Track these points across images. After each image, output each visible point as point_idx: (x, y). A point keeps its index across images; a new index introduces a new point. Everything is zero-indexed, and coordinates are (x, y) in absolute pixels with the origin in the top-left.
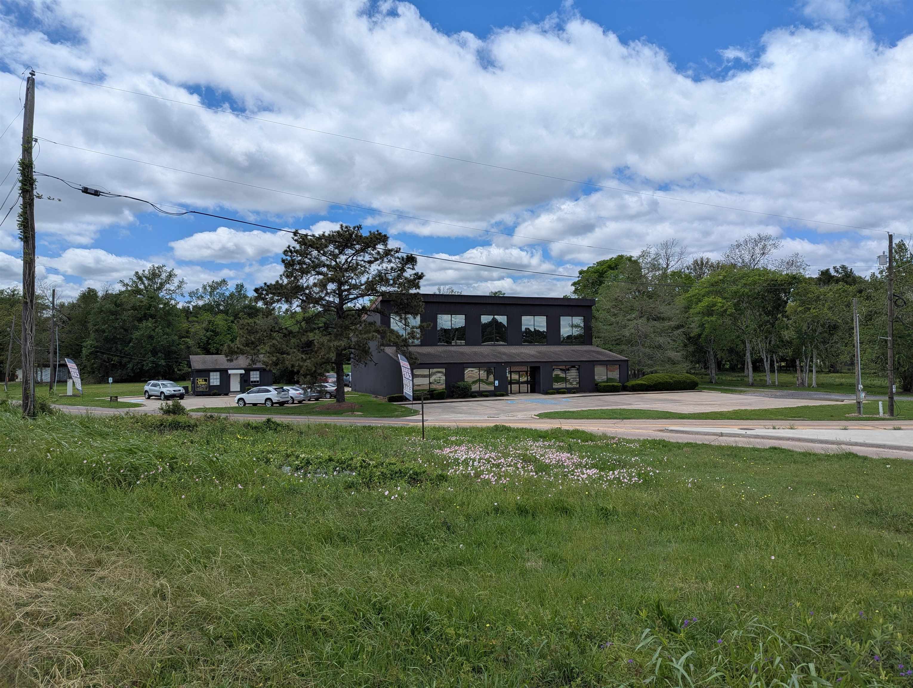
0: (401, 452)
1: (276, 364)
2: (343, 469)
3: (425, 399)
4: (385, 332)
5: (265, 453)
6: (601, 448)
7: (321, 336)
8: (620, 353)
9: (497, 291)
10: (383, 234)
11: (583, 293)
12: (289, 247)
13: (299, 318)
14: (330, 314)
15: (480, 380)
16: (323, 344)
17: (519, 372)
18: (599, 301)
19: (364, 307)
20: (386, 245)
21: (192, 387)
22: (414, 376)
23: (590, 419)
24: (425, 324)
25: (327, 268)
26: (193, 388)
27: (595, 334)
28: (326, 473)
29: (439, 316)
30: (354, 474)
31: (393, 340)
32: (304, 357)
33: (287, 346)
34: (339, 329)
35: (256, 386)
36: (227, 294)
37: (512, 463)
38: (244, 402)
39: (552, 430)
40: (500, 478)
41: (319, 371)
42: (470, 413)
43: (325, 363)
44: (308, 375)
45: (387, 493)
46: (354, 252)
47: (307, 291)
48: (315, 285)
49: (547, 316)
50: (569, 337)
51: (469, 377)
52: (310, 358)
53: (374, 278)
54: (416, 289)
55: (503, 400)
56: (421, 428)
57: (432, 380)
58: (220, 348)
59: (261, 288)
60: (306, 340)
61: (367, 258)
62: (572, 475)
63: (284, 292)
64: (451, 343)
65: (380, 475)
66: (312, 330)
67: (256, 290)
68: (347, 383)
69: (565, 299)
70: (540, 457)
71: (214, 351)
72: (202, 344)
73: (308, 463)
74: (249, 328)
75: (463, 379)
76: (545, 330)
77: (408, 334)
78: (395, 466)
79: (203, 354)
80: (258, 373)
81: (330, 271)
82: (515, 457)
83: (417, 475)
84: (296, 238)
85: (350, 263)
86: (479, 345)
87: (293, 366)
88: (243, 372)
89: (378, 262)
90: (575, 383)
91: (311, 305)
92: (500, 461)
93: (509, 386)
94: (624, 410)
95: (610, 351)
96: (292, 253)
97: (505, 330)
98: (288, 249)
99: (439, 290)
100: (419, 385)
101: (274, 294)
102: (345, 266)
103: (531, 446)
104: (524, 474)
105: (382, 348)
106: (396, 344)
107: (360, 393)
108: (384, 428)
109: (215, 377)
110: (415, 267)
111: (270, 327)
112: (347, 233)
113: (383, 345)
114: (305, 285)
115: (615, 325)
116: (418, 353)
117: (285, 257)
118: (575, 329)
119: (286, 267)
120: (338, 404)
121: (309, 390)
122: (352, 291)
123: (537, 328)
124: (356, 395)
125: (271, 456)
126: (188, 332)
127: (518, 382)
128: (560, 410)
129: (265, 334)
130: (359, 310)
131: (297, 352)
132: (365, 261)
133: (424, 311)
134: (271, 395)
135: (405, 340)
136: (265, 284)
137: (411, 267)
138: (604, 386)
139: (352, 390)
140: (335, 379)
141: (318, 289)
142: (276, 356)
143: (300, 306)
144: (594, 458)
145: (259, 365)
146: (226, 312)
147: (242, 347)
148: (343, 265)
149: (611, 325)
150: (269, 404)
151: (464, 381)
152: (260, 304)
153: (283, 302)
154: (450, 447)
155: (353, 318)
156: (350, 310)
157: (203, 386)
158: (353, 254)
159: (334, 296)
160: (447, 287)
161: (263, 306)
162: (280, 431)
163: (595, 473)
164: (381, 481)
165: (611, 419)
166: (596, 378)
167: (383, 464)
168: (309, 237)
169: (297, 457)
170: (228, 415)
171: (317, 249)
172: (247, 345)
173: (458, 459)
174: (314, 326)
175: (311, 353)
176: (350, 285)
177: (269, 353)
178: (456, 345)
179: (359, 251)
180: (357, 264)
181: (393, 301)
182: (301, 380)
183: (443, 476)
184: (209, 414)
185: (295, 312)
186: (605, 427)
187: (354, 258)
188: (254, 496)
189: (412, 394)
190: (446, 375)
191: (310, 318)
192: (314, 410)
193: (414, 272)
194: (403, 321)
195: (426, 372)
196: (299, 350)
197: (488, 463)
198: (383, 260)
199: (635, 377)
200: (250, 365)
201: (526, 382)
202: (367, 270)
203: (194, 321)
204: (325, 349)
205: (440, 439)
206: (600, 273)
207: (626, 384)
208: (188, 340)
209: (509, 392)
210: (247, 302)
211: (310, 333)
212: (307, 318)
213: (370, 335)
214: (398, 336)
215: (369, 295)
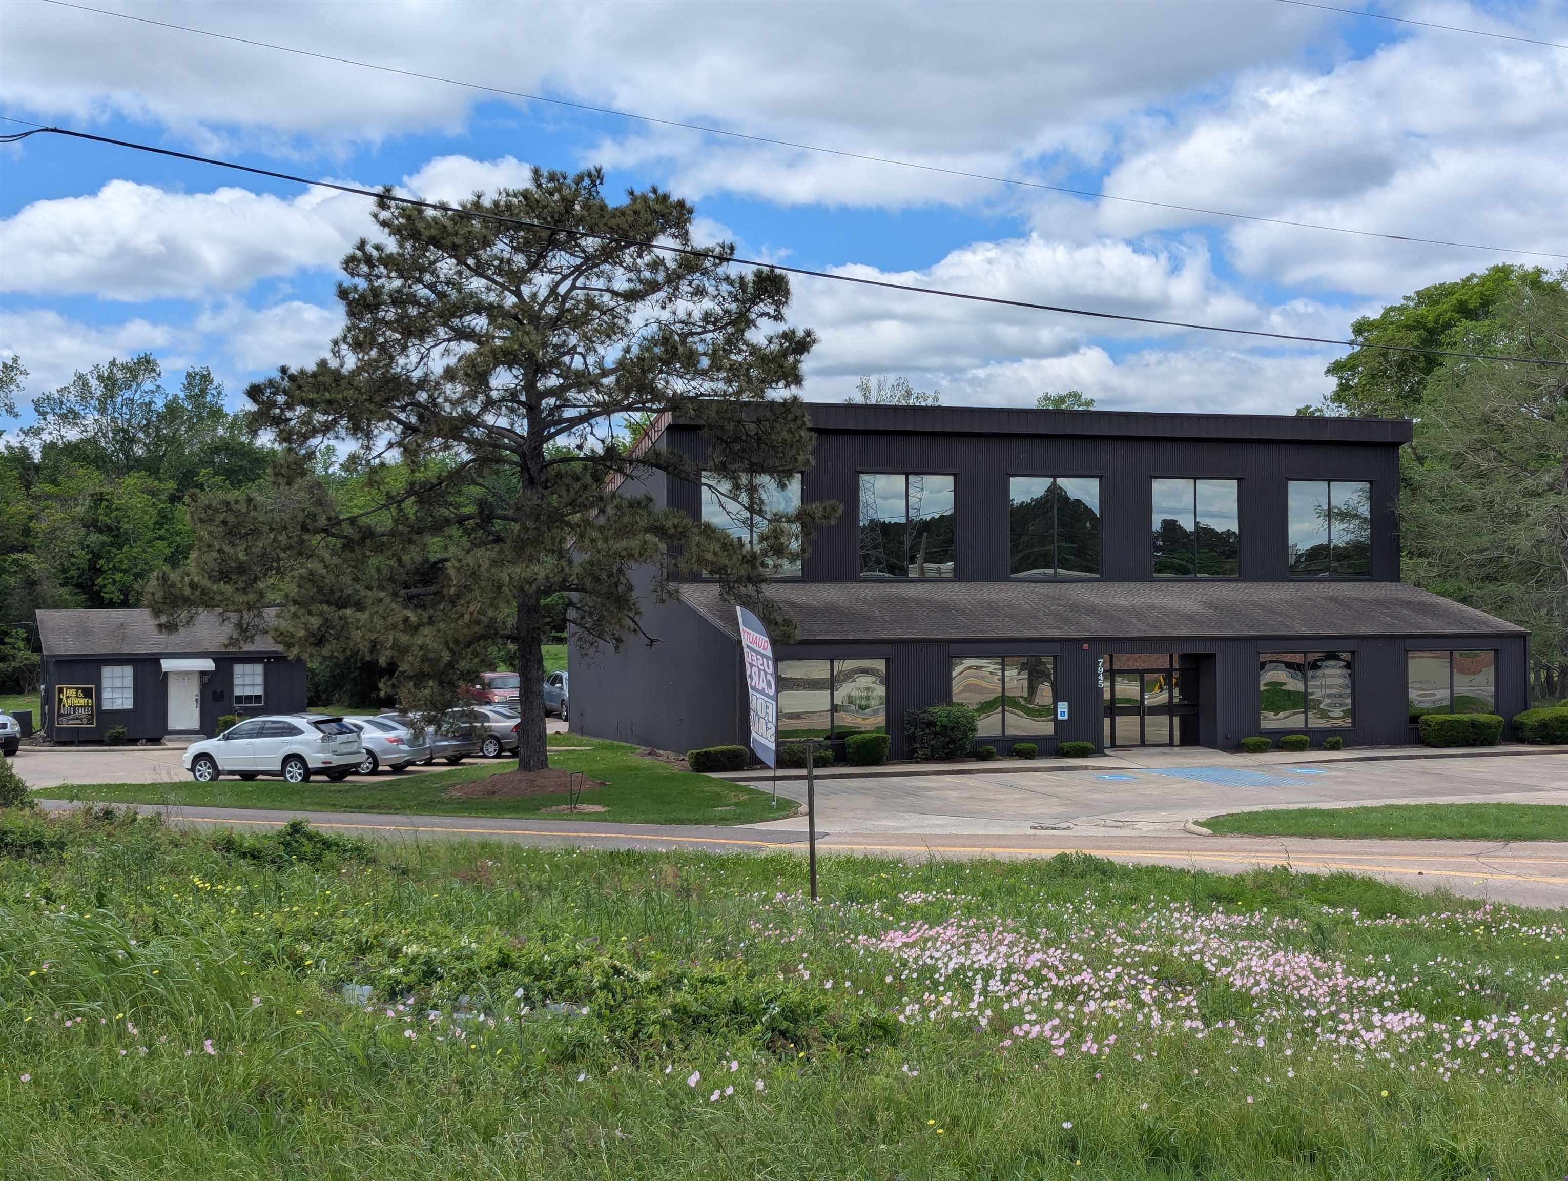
0: (740, 940)
1: (319, 640)
2: (546, 994)
3: (821, 762)
4: (683, 534)
5: (286, 940)
6: (1428, 938)
7: (468, 546)
8: (1500, 607)
9: (1063, 393)
10: (674, 198)
11: (1369, 398)
12: (362, 245)
13: (397, 485)
14: (497, 473)
15: (1004, 701)
16: (474, 574)
17: (1141, 673)
18: (1423, 425)
19: (611, 451)
20: (685, 237)
21: (43, 713)
22: (782, 684)
23: (1391, 837)
24: (816, 507)
25: (489, 316)
26: (48, 718)
27: (1407, 543)
28: (488, 1010)
29: (866, 480)
30: (585, 1011)
31: (709, 556)
32: (413, 619)
33: (356, 580)
34: (529, 524)
35: (254, 713)
36: (159, 405)
37: (1121, 988)
38: (214, 765)
39: (1258, 873)
40: (1079, 1036)
41: (464, 665)
42: (971, 814)
43: (482, 637)
44: (430, 676)
45: (693, 1080)
46: (578, 261)
47: (422, 396)
48: (450, 374)
49: (1239, 480)
50: (1317, 553)
51: (968, 688)
52: (431, 621)
53: (648, 349)
54: (787, 385)
55: (1086, 768)
56: (806, 861)
57: (840, 695)
58: (136, 587)
59: (271, 383)
60: (418, 559)
61: (621, 282)
62: (1333, 1030)
63: (345, 399)
64: (904, 571)
65: (670, 1018)
66: (439, 526)
67: (254, 392)
68: (555, 705)
69: (1305, 419)
70: (1218, 967)
71: (117, 596)
72: (74, 572)
73: (430, 973)
74: (231, 519)
75: (945, 695)
76: (1235, 528)
77: (763, 538)
78: (720, 988)
79: (78, 606)
80: (259, 668)
81: (500, 328)
82: (1133, 965)
83: (795, 1021)
84: (385, 215)
85: (565, 297)
86: (1005, 579)
87: (374, 646)
88: (208, 665)
89: (661, 295)
90: (1337, 713)
91: (437, 442)
92: (1077, 979)
93: (1107, 721)
94: (1512, 807)
95: (1464, 600)
96: (371, 265)
97: (1094, 527)
98: (359, 254)
99: (866, 391)
100: (797, 716)
101: (311, 404)
102: (550, 310)
103: (1185, 929)
104: (1163, 1025)
105: (672, 586)
106: (720, 575)
107: (596, 741)
108: (679, 859)
109: (118, 683)
110: (785, 311)
111: (301, 517)
112: (557, 197)
113: (675, 576)
114: (417, 374)
115: (1479, 510)
116: (793, 605)
117: (348, 281)
118: (1338, 527)
119: (351, 314)
120: (524, 775)
121: (431, 729)
122: (572, 394)
123: (1204, 522)
124: (584, 746)
125: (307, 948)
126: (27, 532)
127: (1139, 709)
128: (1284, 807)
129: (282, 538)
130: (593, 458)
131: (388, 600)
132: (615, 294)
133: (813, 463)
134: (301, 743)
135: (752, 560)
136: (284, 370)
137: (771, 310)
138: (1442, 723)
139: (571, 730)
140: (516, 693)
141: (459, 388)
142: (321, 614)
143: (399, 444)
144: (1406, 975)
145: (263, 644)
146: (151, 466)
147: (206, 583)
148: (543, 305)
149: (1466, 509)
150: (295, 773)
151: (950, 703)
152: (266, 439)
153: (343, 433)
154: (906, 930)
155: (576, 486)
156: (566, 458)
157: (80, 712)
158: (577, 268)
159: (512, 410)
160: (892, 379)
161: (276, 446)
162: (333, 866)
163: (1411, 1029)
164: (676, 1039)
165: (1464, 837)
166: (1413, 694)
167: (679, 981)
168: (430, 213)
169: (395, 953)
170: (162, 809)
171: (454, 251)
172: (224, 576)
173: (934, 969)
174: (445, 512)
175: (434, 605)
176: (566, 372)
177: (295, 602)
178: (923, 580)
179: (595, 257)
180: (591, 304)
181: (710, 427)
182: (403, 694)
183: (883, 1027)
184: (99, 806)
185: (383, 465)
186: (1446, 866)
187: (578, 284)
188: (254, 1082)
189: (773, 746)
190: (888, 681)
191: (433, 487)
192: (444, 796)
193: (781, 327)
194: (744, 498)
195: (819, 669)
196: (395, 594)
197: (1037, 985)
198: (677, 288)
199: (1552, 693)
200: (232, 642)
201: (1168, 709)
202: (621, 322)
203: (48, 497)
204: (483, 590)
205: (869, 900)
206: (1430, 331)
207: (1518, 718)
208: (29, 557)
209: (1107, 742)
210: (221, 431)
211: (434, 535)
212: (423, 485)
213: (634, 543)
214: (729, 546)
215: (629, 408)
